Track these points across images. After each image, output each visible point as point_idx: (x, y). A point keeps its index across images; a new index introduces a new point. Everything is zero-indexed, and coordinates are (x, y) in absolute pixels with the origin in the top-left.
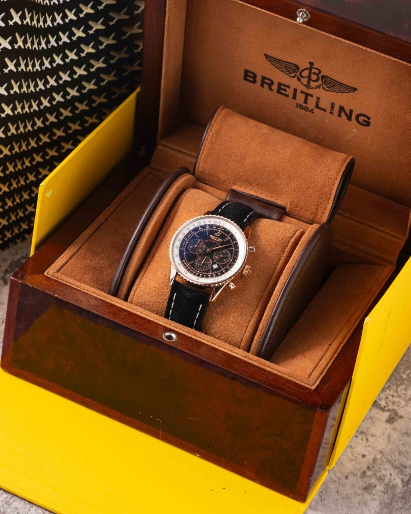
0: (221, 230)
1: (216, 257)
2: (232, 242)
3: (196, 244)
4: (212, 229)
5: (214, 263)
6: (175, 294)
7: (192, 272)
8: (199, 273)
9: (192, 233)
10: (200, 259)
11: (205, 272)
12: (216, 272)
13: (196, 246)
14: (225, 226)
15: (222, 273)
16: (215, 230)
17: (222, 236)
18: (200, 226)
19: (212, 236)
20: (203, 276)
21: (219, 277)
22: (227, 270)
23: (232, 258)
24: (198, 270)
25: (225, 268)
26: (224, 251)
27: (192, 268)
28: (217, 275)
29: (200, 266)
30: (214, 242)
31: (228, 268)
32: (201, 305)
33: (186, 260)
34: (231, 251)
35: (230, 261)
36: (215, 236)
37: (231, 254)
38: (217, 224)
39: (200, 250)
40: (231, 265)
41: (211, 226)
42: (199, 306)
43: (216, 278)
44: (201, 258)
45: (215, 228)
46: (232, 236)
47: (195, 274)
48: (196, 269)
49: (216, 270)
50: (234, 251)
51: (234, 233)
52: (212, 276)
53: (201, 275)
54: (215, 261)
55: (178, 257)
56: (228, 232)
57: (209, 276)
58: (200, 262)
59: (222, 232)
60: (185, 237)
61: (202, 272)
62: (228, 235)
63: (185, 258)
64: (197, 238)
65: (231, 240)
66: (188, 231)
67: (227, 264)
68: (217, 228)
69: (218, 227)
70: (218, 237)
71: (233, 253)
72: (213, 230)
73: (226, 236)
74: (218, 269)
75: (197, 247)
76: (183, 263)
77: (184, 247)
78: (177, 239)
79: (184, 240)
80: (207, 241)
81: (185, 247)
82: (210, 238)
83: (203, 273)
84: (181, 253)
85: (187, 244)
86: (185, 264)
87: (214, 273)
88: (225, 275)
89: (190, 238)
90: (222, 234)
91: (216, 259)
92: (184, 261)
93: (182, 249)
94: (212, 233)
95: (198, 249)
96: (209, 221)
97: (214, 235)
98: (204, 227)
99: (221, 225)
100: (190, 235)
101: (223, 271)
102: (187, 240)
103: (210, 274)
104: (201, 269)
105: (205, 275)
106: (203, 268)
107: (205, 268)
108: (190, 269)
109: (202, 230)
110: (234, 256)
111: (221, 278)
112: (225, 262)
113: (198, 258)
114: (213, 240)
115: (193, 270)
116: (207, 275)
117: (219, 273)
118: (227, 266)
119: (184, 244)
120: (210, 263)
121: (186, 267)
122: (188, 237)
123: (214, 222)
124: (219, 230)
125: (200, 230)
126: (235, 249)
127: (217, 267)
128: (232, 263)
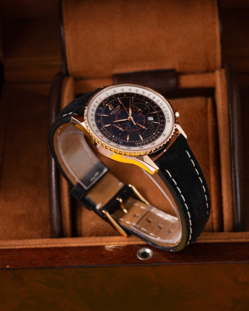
0: (106, 103)
2: (124, 98)
4: (103, 111)
5: (146, 119)
7: (154, 140)
9: (103, 129)
11: (156, 128)
12: (159, 119)
13: (121, 129)
15: (161, 113)
16: (104, 109)
17: (115, 104)
18: (96, 121)
19: (112, 113)
20: (161, 131)
22: (159, 109)
23: (144, 101)
24: (152, 134)
25: (155, 110)
28: (163, 118)
32: (187, 152)
33: (137, 142)
34: (136, 101)
35: (147, 104)
37: (140, 101)
38: (97, 105)
39: (126, 127)
40: (153, 104)
41: (98, 111)
43: (167, 120)
46: (117, 96)
47: (157, 137)
48: (150, 135)
49: (155, 118)
50: (136, 98)
51: (113, 93)
52: (163, 123)
53: (158, 132)
54: (144, 117)
55: (130, 148)
56: (111, 98)
59: (109, 103)
60: (107, 137)
61: (155, 130)
62: (114, 99)
63: (134, 142)
64: (111, 126)
65: (121, 98)
66: (100, 132)
67: (151, 108)
68: (103, 107)
69: (101, 105)
71: (139, 99)
73: (116, 101)
74: (154, 116)
76: (139, 145)
77: (118, 141)
79: (110, 139)
81: (119, 139)
83: (157, 130)
84: (125, 144)
85: (115, 136)
86: (141, 143)
90: (111, 104)
92: (136, 144)
93: (122, 142)
94: (107, 111)
96: (92, 111)
97: (111, 111)
98: (97, 117)
99: (100, 102)
100: (105, 132)
101: (159, 112)
102: (110, 136)
103: (160, 124)
104: (152, 132)
105: (159, 128)
106: (150, 129)
107: (151, 127)
108: (149, 140)
109: (102, 120)
110: (143, 99)
111: (167, 115)
112: (147, 108)
113: (137, 131)
114: (116, 113)
115: (151, 138)
116: (160, 127)
117: (160, 116)
118: (153, 108)
119: (115, 140)
120: (145, 122)
121: (145, 143)
122: (107, 134)
123: (94, 106)
124: (105, 105)
125: (101, 122)
126: (134, 97)
127: (152, 117)
128: (150, 102)
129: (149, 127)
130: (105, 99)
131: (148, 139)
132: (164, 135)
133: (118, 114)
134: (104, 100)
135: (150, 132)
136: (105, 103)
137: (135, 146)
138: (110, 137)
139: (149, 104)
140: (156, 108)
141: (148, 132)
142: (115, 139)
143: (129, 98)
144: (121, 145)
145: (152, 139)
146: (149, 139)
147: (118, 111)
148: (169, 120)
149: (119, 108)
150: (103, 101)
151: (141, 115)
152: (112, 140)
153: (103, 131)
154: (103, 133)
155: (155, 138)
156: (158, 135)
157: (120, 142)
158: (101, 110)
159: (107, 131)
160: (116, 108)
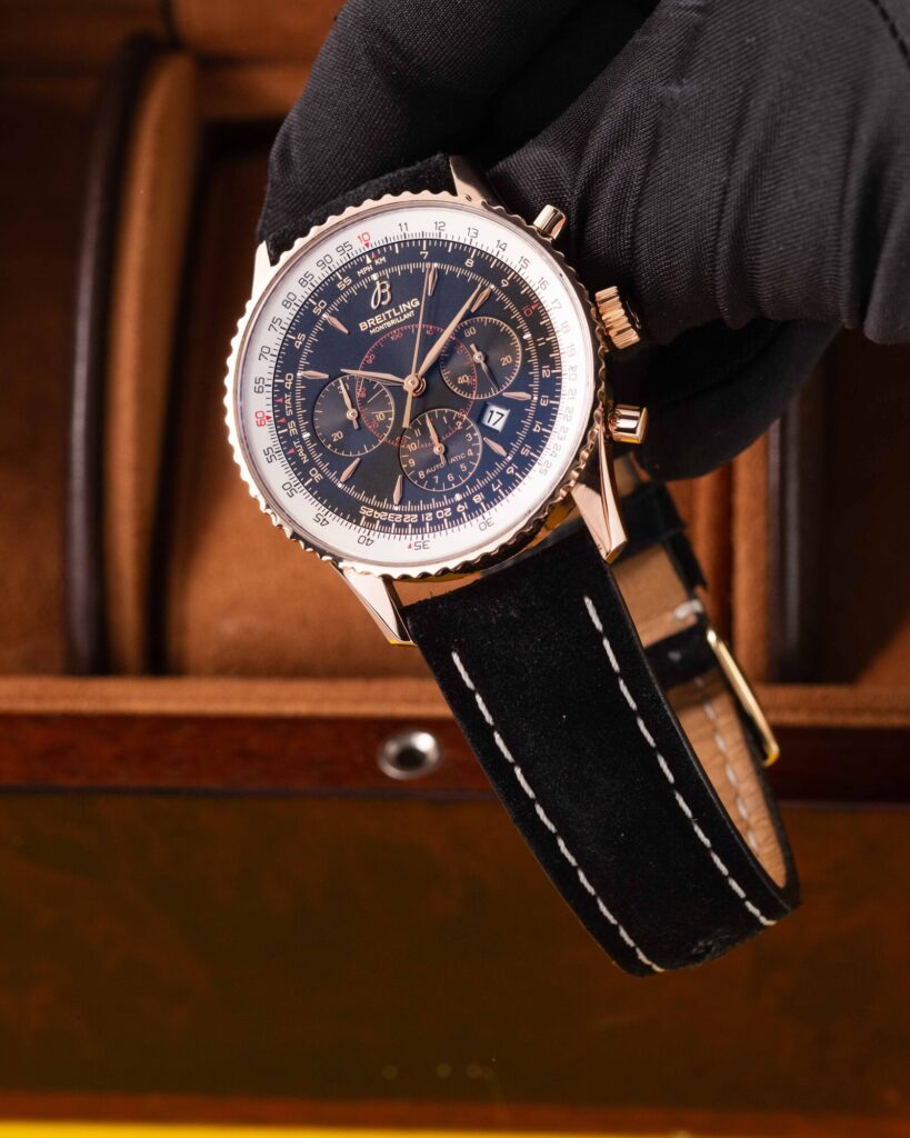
0: (377, 269)
1: (461, 380)
2: (459, 272)
3: (344, 409)
4: (343, 298)
5: (479, 412)
6: (456, 658)
7: (437, 525)
8: (469, 500)
9: (288, 385)
10: (414, 448)
11: (480, 474)
12: (522, 435)
13: (350, 414)
14: (377, 240)
15: (547, 416)
16: (353, 290)
17: (405, 287)
18: (289, 331)
19: (371, 322)
20: (492, 498)
21: (553, 440)
22: (552, 387)
23: (523, 325)
24: (451, 495)
25: (535, 385)
27: (422, 507)
28: (538, 442)
29: (442, 473)
30: (396, 336)
31: (546, 373)
32: (588, 602)
33: (373, 501)
34: (494, 307)
35: (525, 343)
36: (381, 309)
37: (506, 316)
38: (339, 260)
39: (380, 415)
40: (547, 352)
41: (327, 291)
42: (586, 613)
43: (545, 456)
44: (414, 439)
45: (348, 281)
46: (440, 249)
47: (455, 518)
48: (439, 498)
49: (512, 424)
50: (501, 296)
51: (431, 232)
52: (525, 464)
53: (478, 499)
54: (474, 397)
55: (331, 517)
56: (409, 250)
57: (510, 471)
58: (425, 455)
59: (386, 272)
60: (279, 425)
61: (472, 483)
62: (420, 259)
63: (361, 497)
64: (326, 383)
65: (448, 268)
66: (268, 394)
67: (527, 367)
68: (356, 279)
69: (352, 269)
70: (389, 306)
71: (509, 305)
72: (351, 297)
73: (417, 271)
74: (517, 409)
75: (359, 418)
76: (371, 520)
77: (312, 463)
78: (261, 459)
79: (287, 442)
80: (369, 358)
81: (317, 457)
82: (367, 338)
83: (480, 484)
84: (326, 494)
85: (312, 438)
86: (382, 516)
87: (517, 445)
88: (562, 409)
89: (300, 412)
90: (393, 279)
91: (467, 388)
92: (364, 511)
93: (317, 477)
94: (356, 309)
95: (371, 418)
96: (302, 282)
97: (372, 314)
98: (305, 320)
99: (358, 248)
100: (288, 402)
101: (544, 404)
102: (298, 427)
103: (510, 464)
104: (457, 481)
105: (494, 481)
106: (462, 466)
107: (467, 460)
108: (420, 518)
109: (313, 338)
110: (522, 313)
111: (562, 434)
112: (513, 365)
113: (406, 451)
114: (388, 330)
115: (434, 511)
116: (503, 475)
117: (533, 425)
118: (535, 372)
119: (301, 453)
120: (466, 424)
121: (398, 525)
122: (289, 413)
123: (322, 263)
124: (369, 274)
125: (302, 347)
126: (498, 285)
127: (506, 413)
128: (542, 341)
129: (462, 456)
130: (387, 246)
131: (419, 513)
132: (488, 524)
133: (389, 339)
134: (381, 248)
135: (450, 477)
136: (373, 264)
137: (350, 520)
138: (293, 431)
139: (531, 348)
140: (543, 381)
141: (443, 478)
142: (306, 451)
143: (476, 283)
144: (307, 487)
145: (434, 516)
146: (425, 512)
147: (394, 327)
148: (551, 459)
149: (408, 311)
150: (375, 250)
151: (469, 381)
152: (292, 451)
153: (288, 391)
154: (280, 400)
155: (449, 519)
156: (467, 512)
157: (314, 472)
158: (339, 293)
159: (299, 400)
160: (398, 310)
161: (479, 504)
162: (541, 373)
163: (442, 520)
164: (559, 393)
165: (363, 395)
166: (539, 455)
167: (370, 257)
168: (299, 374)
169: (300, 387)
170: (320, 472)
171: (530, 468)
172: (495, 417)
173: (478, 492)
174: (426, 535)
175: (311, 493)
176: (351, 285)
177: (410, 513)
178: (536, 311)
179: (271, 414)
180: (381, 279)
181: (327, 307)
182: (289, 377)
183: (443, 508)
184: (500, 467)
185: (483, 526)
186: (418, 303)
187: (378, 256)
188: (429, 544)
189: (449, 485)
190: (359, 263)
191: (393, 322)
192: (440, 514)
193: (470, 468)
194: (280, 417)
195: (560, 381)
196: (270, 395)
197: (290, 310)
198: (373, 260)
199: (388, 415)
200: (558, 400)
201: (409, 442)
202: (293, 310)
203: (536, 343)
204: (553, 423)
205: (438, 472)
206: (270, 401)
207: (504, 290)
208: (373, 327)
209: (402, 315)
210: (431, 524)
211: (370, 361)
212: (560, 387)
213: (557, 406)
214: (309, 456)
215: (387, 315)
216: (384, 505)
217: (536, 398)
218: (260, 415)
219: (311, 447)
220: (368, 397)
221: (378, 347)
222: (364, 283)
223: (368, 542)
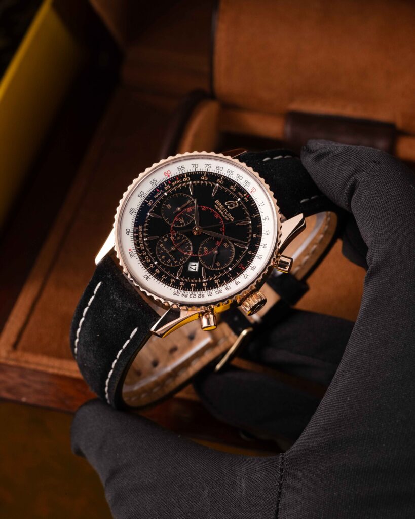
0: (242, 199)
1: (205, 248)
2: (250, 233)
3: (180, 206)
4: (227, 190)
5: (194, 259)
6: (99, 285)
7: (142, 258)
8: (156, 267)
9: (185, 180)
10: (172, 238)
11: (168, 269)
12: (188, 280)
13: (179, 209)
14: (254, 195)
15: (199, 288)
16: (231, 193)
17: (238, 213)
18: (207, 173)
19: (220, 204)
20: (158, 277)
21: (189, 293)
22: (211, 286)
23: (234, 265)
24: (156, 260)
25: (210, 279)
26: (226, 245)
27: (148, 250)
28: (187, 287)
29: (164, 253)
30: (217, 216)
31: (216, 281)
32: (136, 330)
33: (145, 229)
34: (239, 251)
35: (227, 269)
36: (226, 207)
37: (237, 257)
38: (242, 183)
39: (182, 221)
40: (225, 280)
41: (228, 182)
42: (132, 330)
43: (182, 292)
44: (175, 237)
45: (234, 189)
46: (257, 222)
47: (146, 265)
48: (154, 255)
49: (192, 274)
50: (244, 253)
51: (263, 217)
52: (176, 285)
53: (157, 271)
54: (199, 256)
55: (135, 215)
56: (253, 210)
57: (172, 280)
58: (169, 244)
59: (242, 204)
60: (167, 182)
61: (163, 266)
62: (251, 215)
63: (146, 224)
64: (189, 194)
65: (250, 228)
66: (178, 173)
67: (217, 273)
68: (236, 192)
69: (240, 189)
70: (228, 209)
71: (241, 257)
72: (228, 193)
73: (246, 216)
74: (197, 275)
75: (178, 212)
76: (138, 231)
77: (155, 200)
78: (151, 179)
79: (161, 187)
80: (204, 208)
81: (158, 201)
82: (212, 205)
83: (163, 270)
84: (144, 208)
85: (165, 197)
86: (140, 235)
87: (183, 279)
88: (203, 293)
89: (175, 188)
90: (240, 207)
91: (202, 251)
92: (140, 227)
93: (150, 204)
94: (224, 196)
95: (180, 217)
96: (228, 171)
97: (223, 204)
98: (214, 177)
99: (248, 189)
100: (178, 182)
101: (203, 285)
102: (168, 189)
103: (175, 279)
104: (163, 260)
105: (166, 275)
106: (169, 260)
107: (172, 261)
108: (143, 250)
109: (207, 183)
110: (239, 263)
111: (192, 296)
112: (217, 267)
113: (170, 236)
114: (218, 212)
115: (148, 255)
116: (170, 278)
117: (193, 283)
118: (216, 277)
119: (158, 194)
120: (187, 256)
121: (138, 242)
122: (173, 184)
123: (239, 176)
124: (240, 197)
125: (202, 180)
126: (248, 250)
127: (197, 270)
128: (229, 275)
129: (173, 259)
130: (253, 200)
131: (145, 250)
132: (147, 278)
133: (215, 213)
134: (252, 198)
135: (163, 257)
136: (244, 197)
137: (135, 223)
138: (166, 188)
139: (226, 272)
140: (213, 281)
141: (162, 254)
142: (159, 196)
143: (247, 241)
144: (144, 201)
145: (146, 256)
147: (220, 214)
148: (181, 295)
149: (228, 218)
150: (250, 196)
151: (205, 251)
152: (158, 190)
153: (182, 180)
154: (177, 179)
155: (146, 262)
156: (151, 268)
157: (151, 202)
158: (228, 187)
159: (180, 186)
160: (227, 213)
161: (155, 272)
162: (216, 279)
163: (145, 260)
164: (209, 289)
165: (188, 211)
166: (182, 290)
167: (247, 195)
168: (190, 183)
169: (185, 185)
170: (152, 204)
171: (175, 288)
172: (194, 267)
173: (160, 270)
174: (137, 255)
175: (143, 204)
176: (233, 191)
177: (144, 246)
178: (241, 269)
179: (171, 177)
180: (239, 202)
181: (221, 185)
182: (188, 179)
183: (150, 258)
184: (173, 275)
185: (146, 277)
186: (232, 220)
187: (248, 198)
188: (133, 257)
189: (160, 257)
190: (243, 191)
191: (222, 213)
192: (147, 258)
193: (170, 264)
194: (170, 181)
195: (215, 288)
196: (178, 174)
197: (216, 170)
198: (246, 196)
199: (183, 224)
200: (207, 290)
201: (174, 236)
202: (216, 171)
203: (228, 273)
204: (196, 291)
205: (165, 252)
206: (176, 175)
207: (247, 253)
208: (218, 206)
209: (226, 216)
210: (142, 256)
211: (203, 209)
212: (212, 289)
213: (204, 290)
214: (157, 198)
215: (224, 209)
216: (145, 234)
217: (205, 281)
218: (169, 172)
219: (161, 197)
220: (188, 213)
221: (210, 211)
222: (235, 196)
223: (128, 233)
